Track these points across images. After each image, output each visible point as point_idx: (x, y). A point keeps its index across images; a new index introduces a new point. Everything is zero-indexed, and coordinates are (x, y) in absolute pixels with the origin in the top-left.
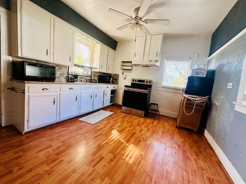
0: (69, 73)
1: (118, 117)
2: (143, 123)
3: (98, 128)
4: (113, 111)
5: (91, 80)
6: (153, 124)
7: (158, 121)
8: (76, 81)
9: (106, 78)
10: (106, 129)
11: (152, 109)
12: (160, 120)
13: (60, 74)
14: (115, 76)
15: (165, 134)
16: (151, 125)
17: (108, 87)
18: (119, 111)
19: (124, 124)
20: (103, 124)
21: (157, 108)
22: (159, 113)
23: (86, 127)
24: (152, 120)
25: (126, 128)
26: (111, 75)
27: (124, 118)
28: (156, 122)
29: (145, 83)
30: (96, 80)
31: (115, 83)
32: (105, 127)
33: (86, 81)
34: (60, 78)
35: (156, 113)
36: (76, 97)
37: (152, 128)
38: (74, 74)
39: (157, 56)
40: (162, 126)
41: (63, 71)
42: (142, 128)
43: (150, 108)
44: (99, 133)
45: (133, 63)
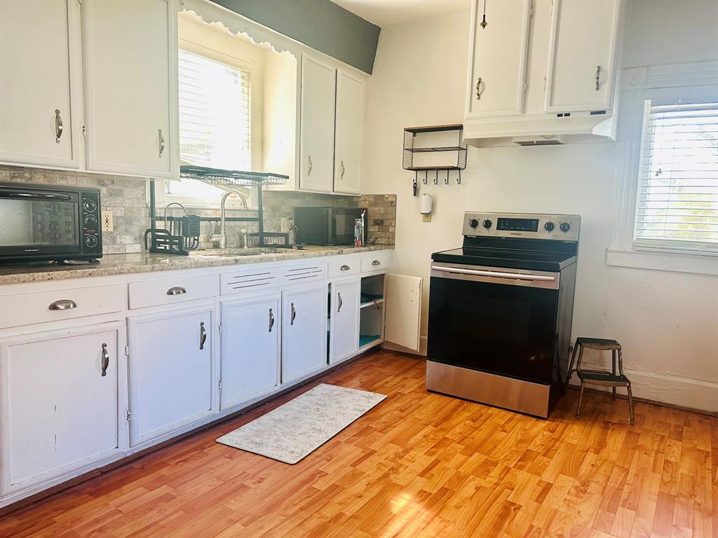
0: (159, 213)
1: (409, 419)
2: (548, 452)
3: (321, 485)
4: (382, 386)
5: (261, 234)
6: (604, 453)
7: (629, 432)
8: (192, 249)
9: (334, 220)
10: (359, 487)
11: (590, 367)
12: (636, 429)
13: (116, 218)
14: (376, 205)
15: (679, 511)
16: (591, 457)
17: (346, 268)
18: (412, 385)
19: (447, 460)
20: (344, 462)
21: (617, 361)
22: (630, 391)
23: (259, 482)
24: (596, 431)
25: (460, 479)
26: (357, 202)
27: (444, 425)
28: (616, 440)
29: (542, 234)
30: (286, 236)
31: (379, 241)
32: (355, 476)
33: (236, 242)
34: (118, 241)
35: (611, 390)
36: (203, 329)
37: (600, 478)
38: (182, 214)
39: (602, 87)
40: (655, 461)
41: (128, 203)
42: (547, 476)
43: (579, 362)
44: (329, 512)
45: (468, 134)
